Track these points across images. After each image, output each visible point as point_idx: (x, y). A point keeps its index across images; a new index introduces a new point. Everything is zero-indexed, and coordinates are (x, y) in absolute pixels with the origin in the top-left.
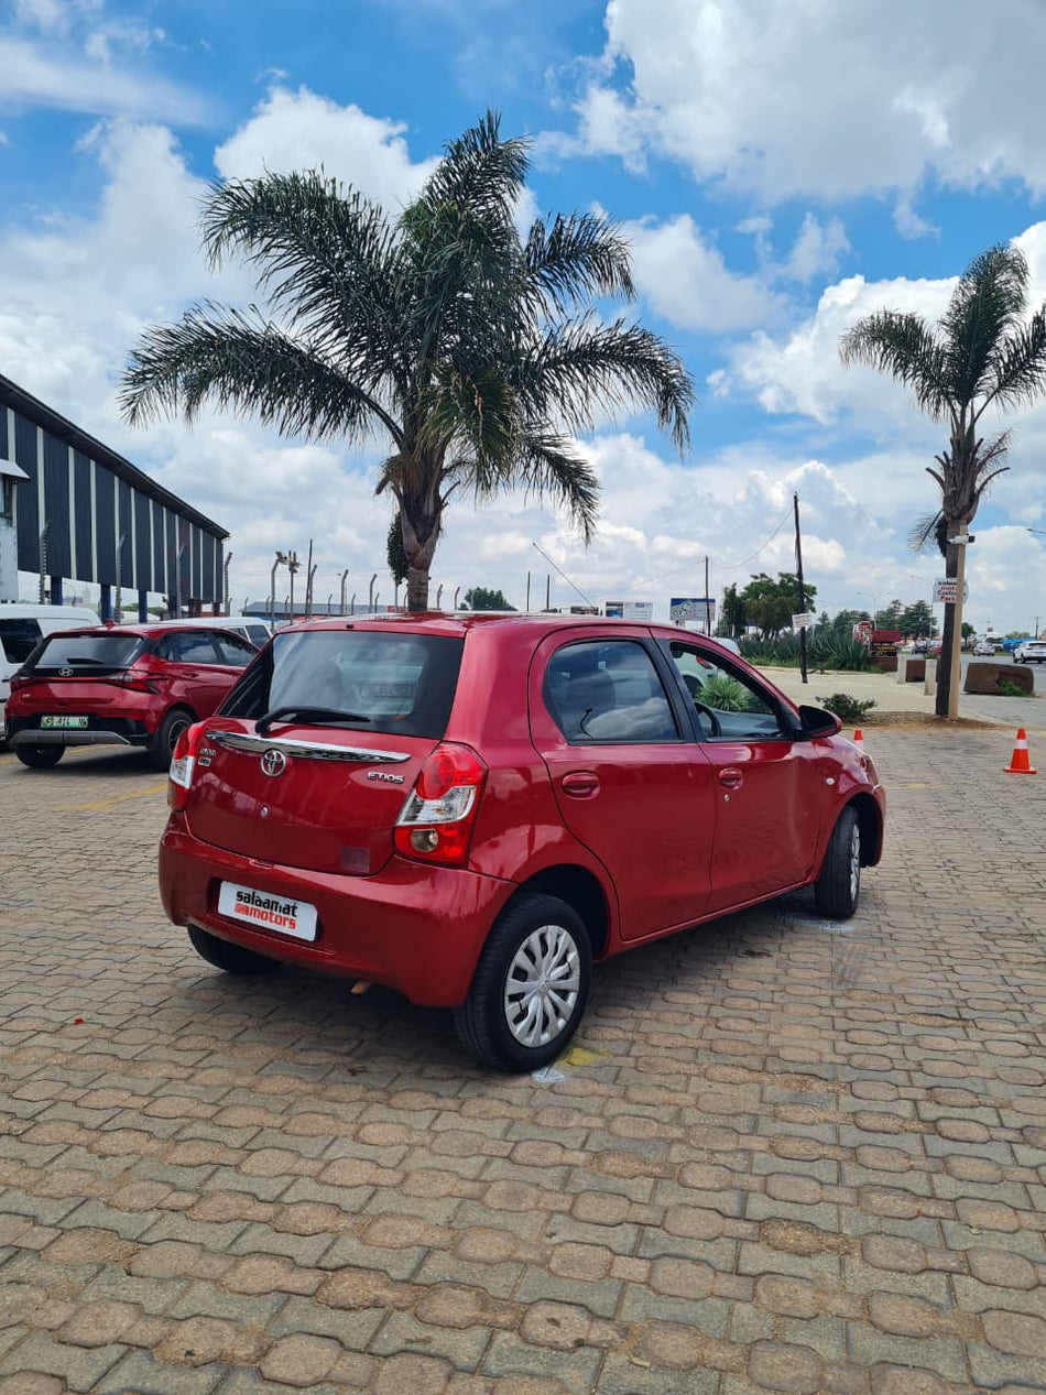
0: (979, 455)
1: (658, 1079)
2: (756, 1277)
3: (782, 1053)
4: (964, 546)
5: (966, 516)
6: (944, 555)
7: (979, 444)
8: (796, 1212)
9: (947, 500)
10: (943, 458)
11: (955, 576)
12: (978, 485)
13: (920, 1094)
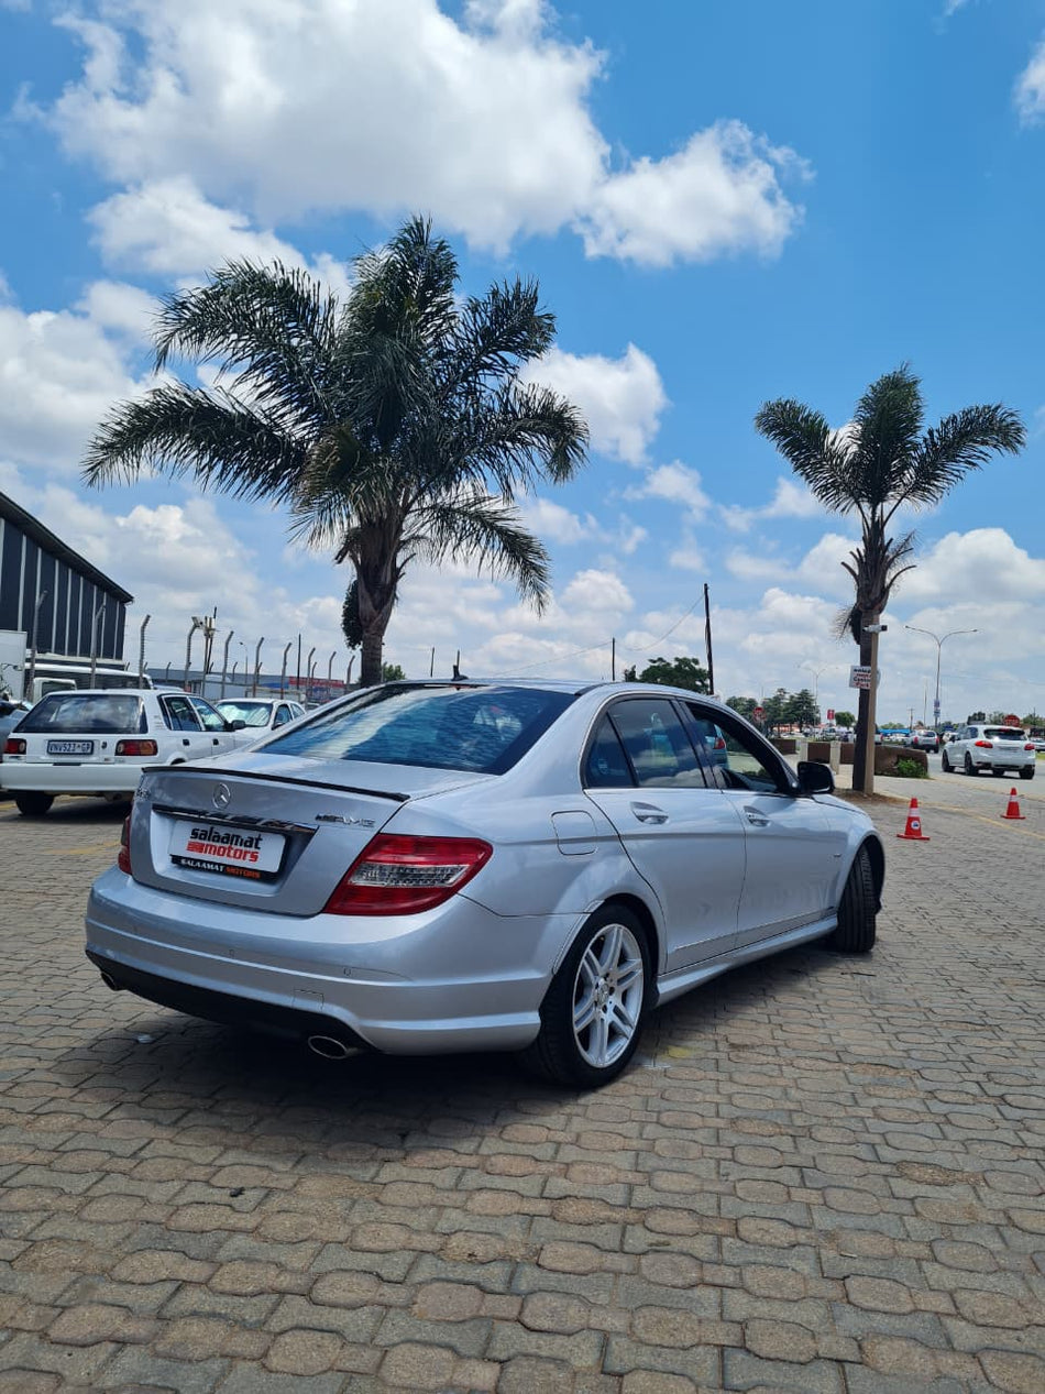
0: (889, 554)
1: (752, 1068)
2: (912, 1200)
3: (849, 1049)
4: (877, 635)
5: (877, 607)
6: (858, 643)
7: (889, 544)
8: (921, 1158)
9: (860, 593)
10: (856, 554)
11: (869, 664)
12: (888, 581)
13: (981, 1078)
